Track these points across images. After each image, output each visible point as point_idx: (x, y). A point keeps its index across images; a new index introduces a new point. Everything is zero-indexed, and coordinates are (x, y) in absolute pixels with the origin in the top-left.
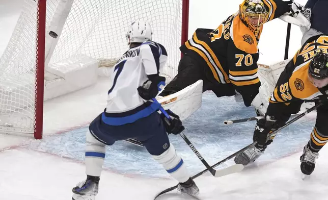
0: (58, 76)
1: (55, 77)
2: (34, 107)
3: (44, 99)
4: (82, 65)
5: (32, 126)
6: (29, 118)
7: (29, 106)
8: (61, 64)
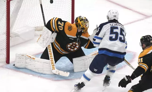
0: (17, 35)
1: (15, 36)
2: (6, 49)
3: (10, 46)
4: (27, 30)
5: (5, 58)
6: (4, 54)
7: (4, 49)
8: (18, 30)
